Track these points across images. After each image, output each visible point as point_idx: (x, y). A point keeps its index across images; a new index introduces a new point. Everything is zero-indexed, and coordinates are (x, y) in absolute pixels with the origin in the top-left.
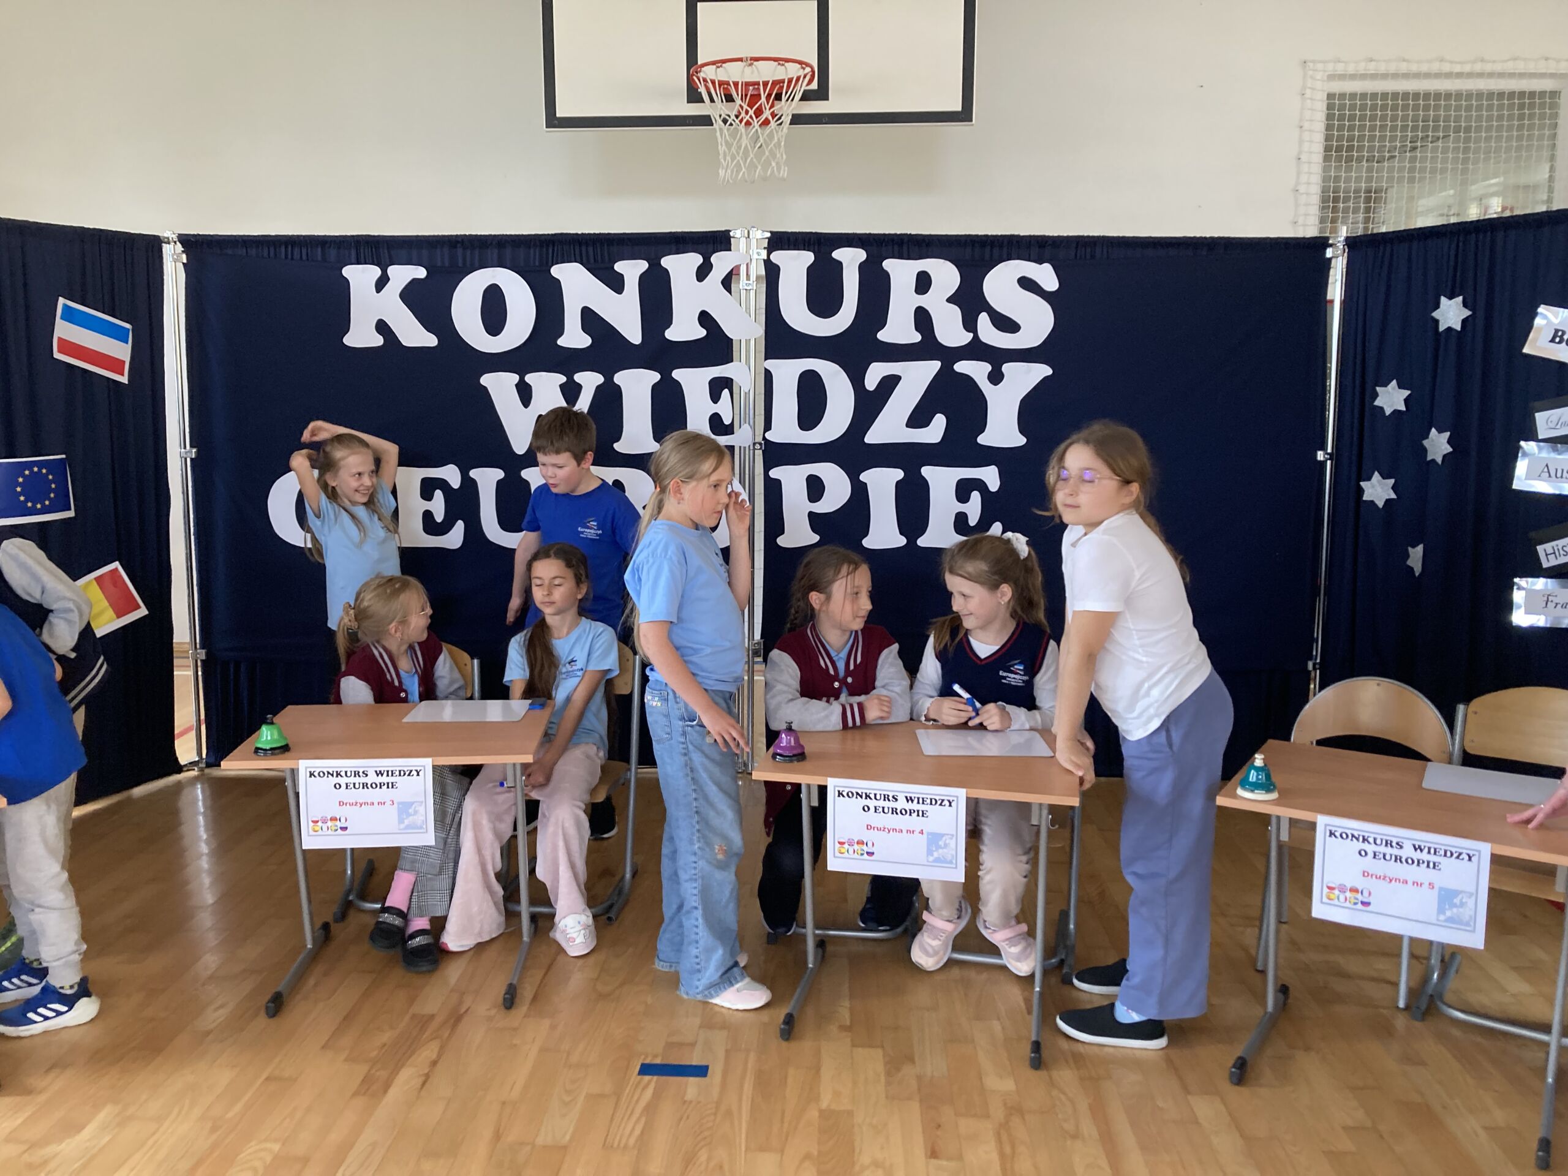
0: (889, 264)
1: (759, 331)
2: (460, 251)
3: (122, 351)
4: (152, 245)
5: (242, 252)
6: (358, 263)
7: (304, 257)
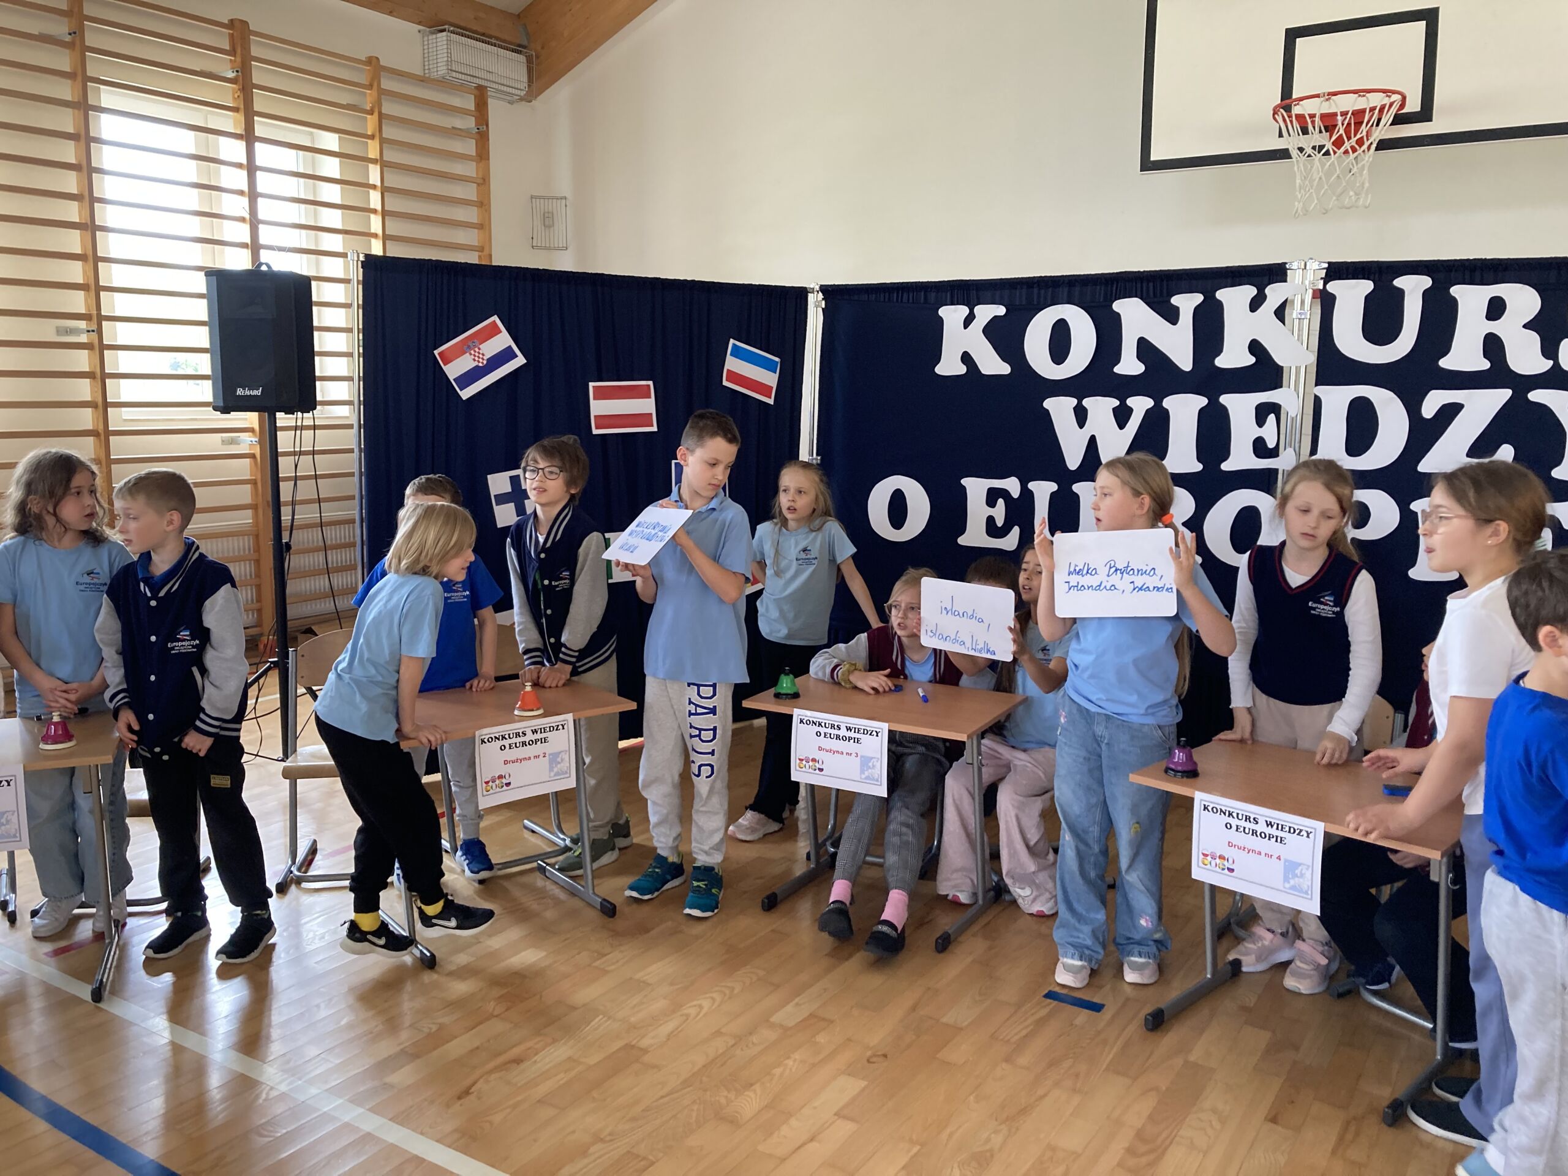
0: (1456, 291)
1: (1312, 358)
2: (1036, 290)
3: (771, 379)
4: (800, 295)
5: (864, 297)
6: (952, 304)
7: (911, 301)
